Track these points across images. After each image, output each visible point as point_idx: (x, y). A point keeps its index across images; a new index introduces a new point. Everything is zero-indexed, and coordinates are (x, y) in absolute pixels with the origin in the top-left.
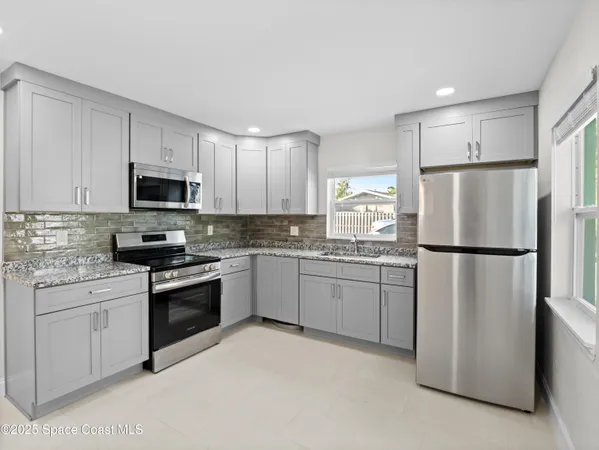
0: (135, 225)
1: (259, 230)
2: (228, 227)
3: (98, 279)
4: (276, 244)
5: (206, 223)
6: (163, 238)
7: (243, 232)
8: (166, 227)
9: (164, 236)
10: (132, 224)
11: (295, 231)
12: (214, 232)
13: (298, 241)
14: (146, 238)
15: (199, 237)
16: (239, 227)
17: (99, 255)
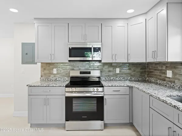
0: (79, 67)
1: (151, 72)
2: (130, 69)
3: (45, 86)
4: (158, 81)
5: (115, 67)
6: (89, 73)
7: (142, 73)
8: (93, 69)
9: (90, 72)
10: (78, 67)
11: (169, 74)
12: (120, 71)
13: (171, 82)
14: (81, 73)
15: (111, 74)
16: (139, 70)
17: (66, 78)
